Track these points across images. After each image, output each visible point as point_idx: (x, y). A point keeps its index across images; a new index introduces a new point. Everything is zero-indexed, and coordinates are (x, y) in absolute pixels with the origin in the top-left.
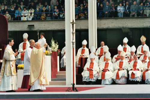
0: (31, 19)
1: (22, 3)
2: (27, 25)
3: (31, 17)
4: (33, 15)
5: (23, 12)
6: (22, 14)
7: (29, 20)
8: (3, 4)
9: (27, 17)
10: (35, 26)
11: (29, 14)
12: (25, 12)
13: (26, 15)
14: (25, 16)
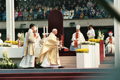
0: (71, 18)
1: (63, 5)
2: (69, 23)
3: (72, 16)
4: (73, 14)
5: (65, 12)
6: (64, 14)
7: (70, 18)
8: (48, 6)
9: (68, 16)
10: (75, 23)
11: (70, 14)
12: (67, 12)
13: (68, 14)
14: (67, 16)
